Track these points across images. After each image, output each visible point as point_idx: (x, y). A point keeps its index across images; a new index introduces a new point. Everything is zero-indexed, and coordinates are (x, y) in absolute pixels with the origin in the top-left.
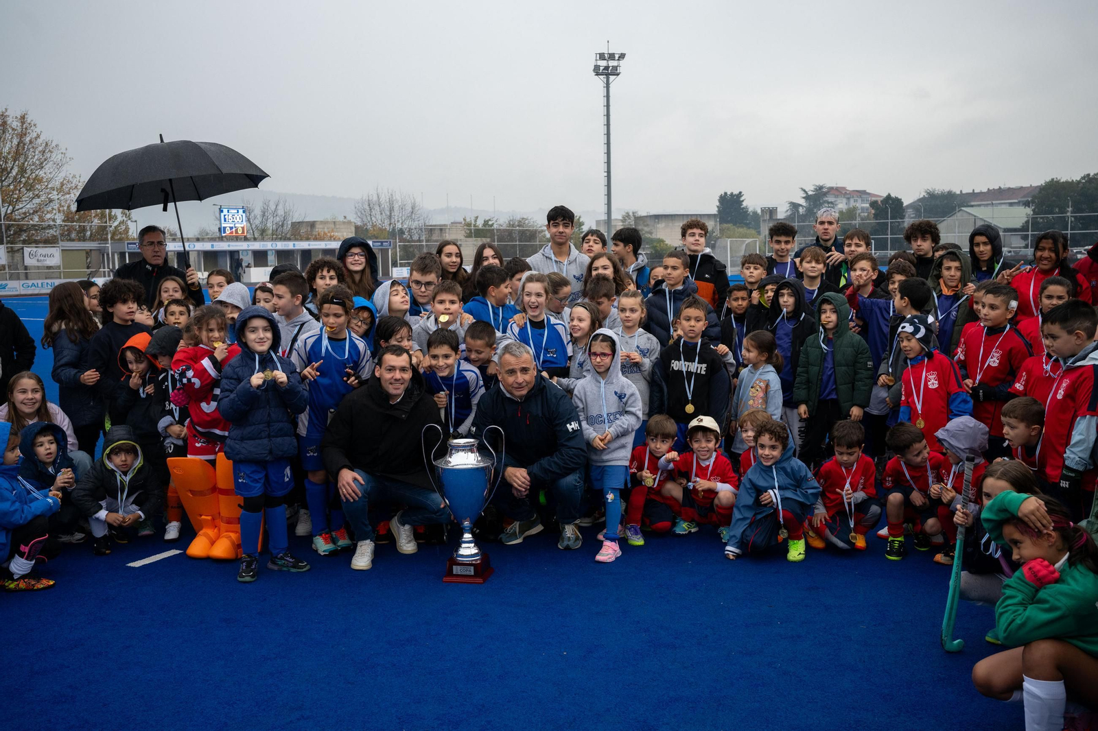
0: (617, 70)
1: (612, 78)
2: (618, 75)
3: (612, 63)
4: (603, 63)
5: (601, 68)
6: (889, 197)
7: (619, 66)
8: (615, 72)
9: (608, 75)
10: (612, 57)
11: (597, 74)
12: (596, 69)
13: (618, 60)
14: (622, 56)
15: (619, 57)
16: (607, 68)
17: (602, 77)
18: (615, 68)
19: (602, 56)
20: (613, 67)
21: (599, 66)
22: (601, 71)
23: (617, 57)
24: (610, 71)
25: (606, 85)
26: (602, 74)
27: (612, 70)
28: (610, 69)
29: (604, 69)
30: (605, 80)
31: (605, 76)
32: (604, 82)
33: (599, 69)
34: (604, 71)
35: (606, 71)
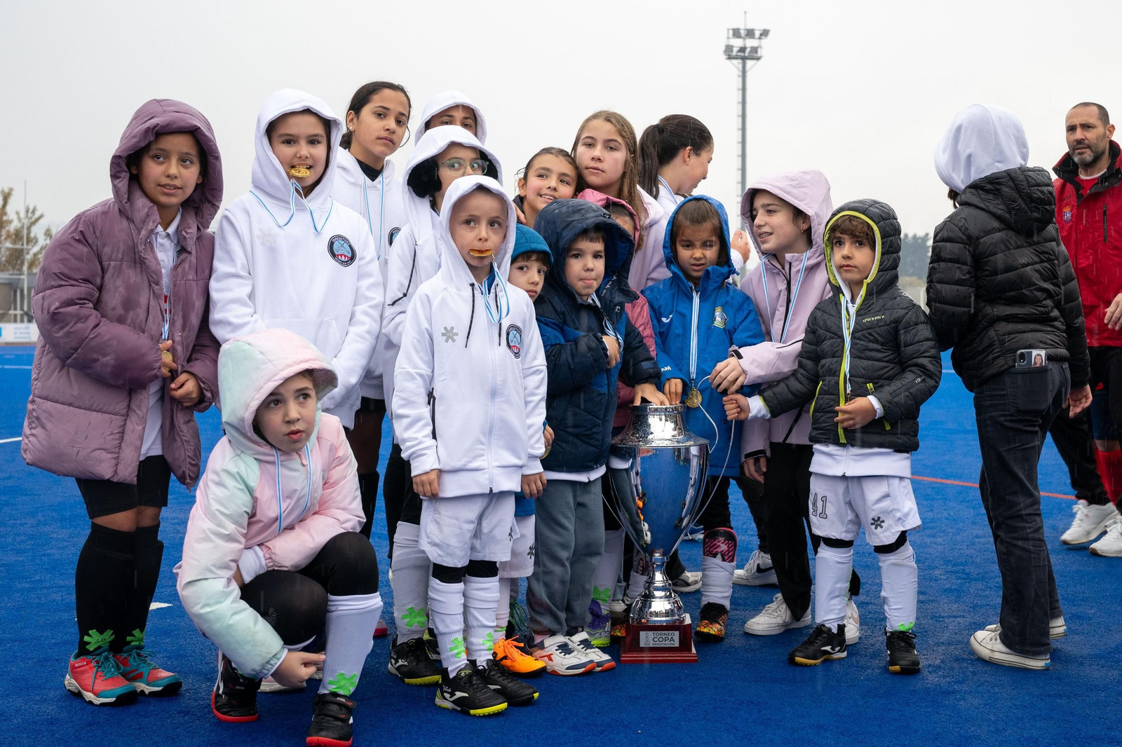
0: (756, 52)
1: (749, 63)
2: (758, 59)
3: (750, 43)
4: (737, 43)
5: (735, 50)
7: (760, 47)
8: (754, 55)
9: (744, 59)
10: (750, 33)
11: (730, 58)
12: (729, 49)
13: (760, 38)
14: (765, 33)
15: (761, 35)
16: (743, 50)
17: (736, 62)
18: (755, 50)
19: (736, 33)
20: (752, 48)
21: (732, 46)
22: (734, 53)
23: (757, 34)
24: (747, 54)
25: (740, 74)
26: (736, 58)
27: (750, 52)
28: (748, 50)
29: (739, 51)
30: (740, 66)
31: (740, 61)
32: (738, 69)
33: (732, 51)
34: (739, 54)
35: (742, 54)
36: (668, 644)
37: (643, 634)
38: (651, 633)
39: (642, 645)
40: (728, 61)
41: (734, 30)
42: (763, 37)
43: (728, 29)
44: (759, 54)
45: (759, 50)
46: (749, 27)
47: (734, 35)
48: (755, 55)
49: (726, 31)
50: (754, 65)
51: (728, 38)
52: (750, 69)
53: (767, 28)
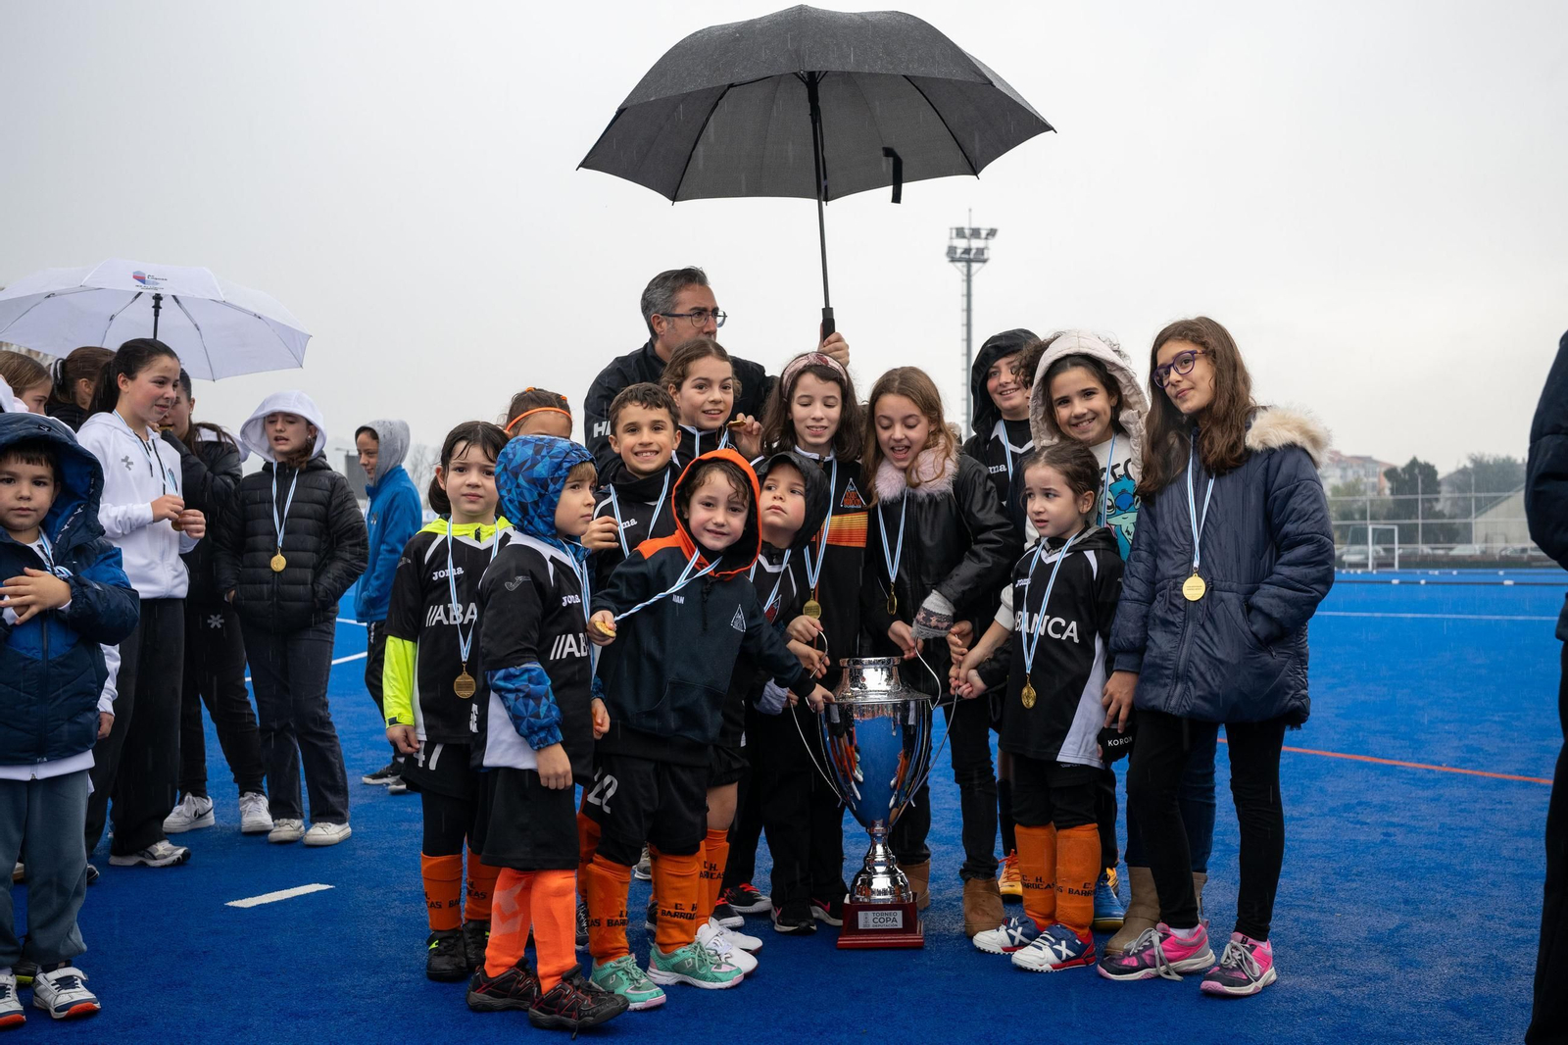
0: (983, 254)
1: (975, 266)
2: (984, 261)
3: (976, 244)
4: (961, 244)
5: (959, 251)
6: (1414, 463)
7: (986, 248)
8: (980, 257)
9: (969, 261)
10: (976, 233)
11: (953, 260)
12: (952, 250)
13: (986, 239)
14: (992, 233)
15: (988, 235)
16: (967, 251)
17: (959, 265)
18: (981, 251)
19: (960, 233)
20: (978, 249)
21: (956, 248)
22: (958, 255)
23: (983, 233)
24: (972, 256)
25: (965, 278)
26: (960, 260)
27: (976, 254)
28: (973, 252)
29: (963, 253)
30: (965, 270)
31: (964, 264)
32: (962, 272)
33: (955, 253)
34: (963, 256)
35: (966, 256)
36: (889, 925)
37: (861, 914)
38: (870, 913)
39: (861, 927)
40: (951, 264)
41: (957, 229)
42: (990, 237)
43: (951, 229)
44: (986, 256)
45: (986, 251)
46: (974, 226)
47: (958, 235)
48: (982, 257)
49: (949, 231)
50: (981, 268)
51: (951, 238)
52: (977, 272)
53: (994, 226)
